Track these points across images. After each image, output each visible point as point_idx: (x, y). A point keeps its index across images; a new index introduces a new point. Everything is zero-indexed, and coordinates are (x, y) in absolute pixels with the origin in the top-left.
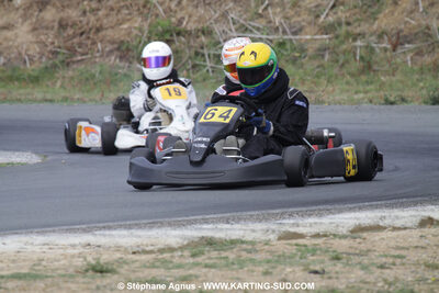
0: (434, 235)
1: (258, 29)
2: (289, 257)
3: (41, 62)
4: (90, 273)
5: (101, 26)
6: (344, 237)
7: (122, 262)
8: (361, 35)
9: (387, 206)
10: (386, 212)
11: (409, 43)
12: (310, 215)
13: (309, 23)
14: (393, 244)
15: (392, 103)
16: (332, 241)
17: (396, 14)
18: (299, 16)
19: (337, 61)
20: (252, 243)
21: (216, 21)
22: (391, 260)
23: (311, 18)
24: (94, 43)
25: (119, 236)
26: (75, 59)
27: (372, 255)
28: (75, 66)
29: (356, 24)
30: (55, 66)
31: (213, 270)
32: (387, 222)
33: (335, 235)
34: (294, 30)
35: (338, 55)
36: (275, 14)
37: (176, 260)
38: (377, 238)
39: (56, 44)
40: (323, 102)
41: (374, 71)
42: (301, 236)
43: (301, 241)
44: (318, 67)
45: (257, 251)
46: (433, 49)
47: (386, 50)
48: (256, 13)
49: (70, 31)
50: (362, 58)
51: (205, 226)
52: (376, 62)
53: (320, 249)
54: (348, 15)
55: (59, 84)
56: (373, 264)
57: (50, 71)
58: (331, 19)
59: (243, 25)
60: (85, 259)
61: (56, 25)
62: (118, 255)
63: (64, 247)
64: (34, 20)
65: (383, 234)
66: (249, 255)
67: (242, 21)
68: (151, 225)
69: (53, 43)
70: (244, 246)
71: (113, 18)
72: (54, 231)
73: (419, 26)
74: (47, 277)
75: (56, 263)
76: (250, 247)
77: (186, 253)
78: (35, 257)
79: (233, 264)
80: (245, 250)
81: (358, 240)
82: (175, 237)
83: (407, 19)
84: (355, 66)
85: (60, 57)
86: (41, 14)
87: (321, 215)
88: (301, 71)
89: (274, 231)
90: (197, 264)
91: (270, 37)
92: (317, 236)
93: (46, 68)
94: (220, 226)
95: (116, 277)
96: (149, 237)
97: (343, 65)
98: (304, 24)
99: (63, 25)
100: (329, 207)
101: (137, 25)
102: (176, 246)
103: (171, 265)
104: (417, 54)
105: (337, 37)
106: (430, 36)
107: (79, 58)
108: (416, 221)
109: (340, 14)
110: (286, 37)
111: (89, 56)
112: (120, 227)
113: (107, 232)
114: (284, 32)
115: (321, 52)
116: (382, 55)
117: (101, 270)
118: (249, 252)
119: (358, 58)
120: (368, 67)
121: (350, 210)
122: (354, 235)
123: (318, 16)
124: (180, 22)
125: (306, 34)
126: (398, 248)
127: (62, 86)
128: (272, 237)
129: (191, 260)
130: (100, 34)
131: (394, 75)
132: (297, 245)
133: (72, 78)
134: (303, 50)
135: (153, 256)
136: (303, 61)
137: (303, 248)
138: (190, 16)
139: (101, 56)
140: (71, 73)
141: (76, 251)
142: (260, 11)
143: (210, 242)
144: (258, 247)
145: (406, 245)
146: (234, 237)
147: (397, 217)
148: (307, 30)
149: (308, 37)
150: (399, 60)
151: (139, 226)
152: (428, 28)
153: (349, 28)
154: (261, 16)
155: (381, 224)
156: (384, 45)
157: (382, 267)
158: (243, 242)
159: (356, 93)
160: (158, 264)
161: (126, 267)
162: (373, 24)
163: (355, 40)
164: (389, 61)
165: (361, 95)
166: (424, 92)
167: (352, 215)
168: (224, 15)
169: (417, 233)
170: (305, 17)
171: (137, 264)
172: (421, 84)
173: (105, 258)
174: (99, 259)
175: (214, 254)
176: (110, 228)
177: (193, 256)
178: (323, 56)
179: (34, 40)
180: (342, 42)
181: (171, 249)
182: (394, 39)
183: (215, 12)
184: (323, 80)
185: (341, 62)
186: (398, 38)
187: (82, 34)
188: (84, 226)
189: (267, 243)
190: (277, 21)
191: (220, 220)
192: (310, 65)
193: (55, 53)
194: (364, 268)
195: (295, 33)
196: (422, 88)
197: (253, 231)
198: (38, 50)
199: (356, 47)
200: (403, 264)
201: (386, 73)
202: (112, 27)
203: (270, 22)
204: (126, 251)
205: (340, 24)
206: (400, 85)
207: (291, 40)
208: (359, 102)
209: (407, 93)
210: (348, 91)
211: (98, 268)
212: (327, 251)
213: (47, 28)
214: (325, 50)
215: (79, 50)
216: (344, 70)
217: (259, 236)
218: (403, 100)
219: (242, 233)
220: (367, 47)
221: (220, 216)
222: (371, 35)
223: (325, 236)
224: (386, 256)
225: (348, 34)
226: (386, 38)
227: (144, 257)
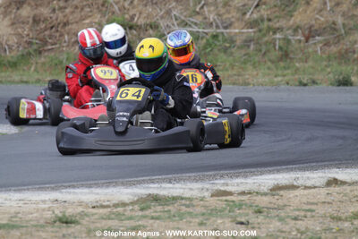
0: (338, 193)
1: (196, 24)
2: (220, 211)
3: (18, 51)
4: (58, 223)
5: (68, 21)
6: (265, 194)
7: (83, 215)
8: (280, 29)
9: (300, 169)
10: (299, 174)
11: (319, 36)
12: (237, 177)
13: (238, 19)
14: (304, 200)
15: (305, 85)
16: (255, 198)
17: (308, 12)
18: (229, 13)
19: (260, 51)
20: (190, 199)
21: (162, 17)
22: (303, 213)
23: (239, 15)
24: (62, 35)
25: (81, 193)
26: (46, 48)
27: (288, 209)
28: (46, 54)
29: (275, 20)
30: (29, 54)
31: (158, 221)
32: (300, 182)
33: (257, 193)
34: (225, 25)
35: (261, 45)
36: (209, 11)
37: (128, 213)
38: (291, 196)
39: (31, 36)
40: (249, 84)
41: (291, 59)
42: (230, 194)
43: (229, 198)
44: (245, 55)
45: (194, 206)
46: (339, 41)
47: (300, 41)
48: (195, 11)
49: (43, 26)
50: (280, 48)
51: (152, 185)
52: (292, 52)
53: (246, 205)
54: (269, 12)
55: (33, 69)
56: (288, 216)
57: (25, 57)
58: (255, 16)
59: (184, 21)
60: (54, 212)
61: (31, 20)
62: (80, 209)
63: (37, 203)
64: (13, 16)
65: (297, 192)
66: (188, 209)
67: (183, 18)
68: (108, 185)
69: (28, 35)
70: (183, 202)
71: (77, 15)
72: (28, 189)
73: (327, 21)
74: (22, 227)
75: (31, 216)
76: (188, 203)
77: (136, 207)
78: (13, 210)
79: (174, 216)
80: (184, 205)
81: (276, 197)
82: (127, 194)
83: (317, 16)
84: (275, 54)
85: (35, 47)
86: (19, 12)
87: (246, 177)
88: (231, 58)
89: (207, 190)
90: (145, 217)
91: (205, 31)
92: (243, 193)
93: (23, 55)
94: (163, 185)
95: (78, 227)
96: (106, 194)
97: (265, 53)
98: (233, 20)
99: (36, 21)
100: (253, 170)
101: (97, 21)
102: (128, 202)
103: (123, 218)
104: (325, 45)
105: (260, 31)
106: (335, 30)
107: (50, 47)
108: (324, 181)
109: (263, 12)
110: (218, 31)
111: (57, 46)
112: (83, 186)
113: (72, 190)
114: (217, 27)
115: (247, 42)
116: (297, 46)
117: (66, 221)
118: (188, 206)
119: (277, 47)
120: (285, 55)
121: (270, 172)
122: (274, 193)
123: (245, 14)
124: (132, 18)
125: (235, 28)
126: (308, 203)
127: (35, 70)
128: (207, 194)
129: (140, 213)
130: (67, 28)
131: (306, 62)
132: (226, 201)
133: (44, 64)
134: (232, 41)
135: (109, 209)
136: (233, 50)
137: (231, 204)
138: (140, 13)
139: (68, 46)
140: (43, 60)
141: (47, 206)
142: (198, 10)
143: (156, 199)
144: (194, 203)
145: (315, 201)
146: (175, 195)
147: (308, 178)
148: (236, 25)
149: (237, 31)
150: (310, 50)
151: (98, 185)
152: (334, 23)
153: (271, 24)
154: (198, 13)
155: (295, 184)
156: (298, 38)
157: (296, 219)
158: (182, 199)
159: (276, 76)
160: (113, 216)
161: (87, 219)
162: (289, 20)
163: (275, 33)
164: (302, 50)
165: (279, 79)
166: (331, 76)
167: (272, 176)
168: (168, 12)
169: (324, 191)
170: (234, 14)
171: (96, 217)
172: (329, 70)
173: (70, 211)
174: (64, 212)
175: (159, 208)
176: (74, 187)
177: (142, 209)
178: (249, 46)
179: (12, 32)
180: (265, 35)
181: (124, 205)
182: (307, 32)
183: (161, 10)
184: (249, 66)
185: (263, 50)
186: (310, 32)
187: (52, 28)
188: (52, 186)
189: (202, 199)
190: (212, 17)
191: (164, 181)
192: (238, 54)
193: (30, 43)
194: (281, 220)
195: (226, 28)
196: (329, 73)
197: (191, 189)
198: (16, 41)
199: (275, 39)
200: (313, 217)
201: (301, 60)
202: (77, 22)
203: (205, 18)
204: (87, 206)
205: (262, 20)
206: (311, 70)
207: (222, 33)
208: (278, 84)
209: (318, 77)
210: (269, 75)
211: (64, 220)
212: (251, 206)
213: (23, 23)
214: (250, 41)
215: (50, 41)
216: (266, 58)
217: (196, 194)
218: (314, 82)
219: (182, 191)
220: (284, 39)
221: (164, 177)
222: (289, 29)
223: (250, 193)
224: (299, 210)
225: (269, 29)
226: (300, 31)
227: (101, 211)
